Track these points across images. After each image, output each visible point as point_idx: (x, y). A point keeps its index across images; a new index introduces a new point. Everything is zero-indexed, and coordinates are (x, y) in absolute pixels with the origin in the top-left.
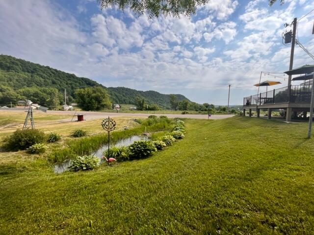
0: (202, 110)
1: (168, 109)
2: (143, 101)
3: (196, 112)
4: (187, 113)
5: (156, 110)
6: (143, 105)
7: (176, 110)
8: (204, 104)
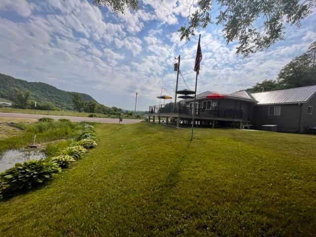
0: (111, 114)
1: (69, 109)
2: (27, 96)
3: (105, 115)
4: (95, 116)
5: (51, 110)
6: (26, 101)
7: (80, 112)
8: (113, 108)
